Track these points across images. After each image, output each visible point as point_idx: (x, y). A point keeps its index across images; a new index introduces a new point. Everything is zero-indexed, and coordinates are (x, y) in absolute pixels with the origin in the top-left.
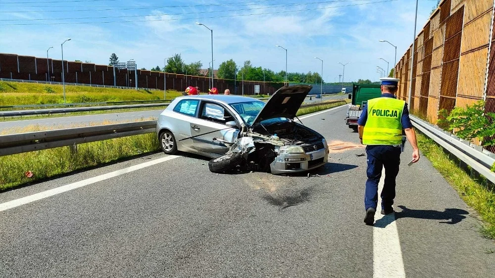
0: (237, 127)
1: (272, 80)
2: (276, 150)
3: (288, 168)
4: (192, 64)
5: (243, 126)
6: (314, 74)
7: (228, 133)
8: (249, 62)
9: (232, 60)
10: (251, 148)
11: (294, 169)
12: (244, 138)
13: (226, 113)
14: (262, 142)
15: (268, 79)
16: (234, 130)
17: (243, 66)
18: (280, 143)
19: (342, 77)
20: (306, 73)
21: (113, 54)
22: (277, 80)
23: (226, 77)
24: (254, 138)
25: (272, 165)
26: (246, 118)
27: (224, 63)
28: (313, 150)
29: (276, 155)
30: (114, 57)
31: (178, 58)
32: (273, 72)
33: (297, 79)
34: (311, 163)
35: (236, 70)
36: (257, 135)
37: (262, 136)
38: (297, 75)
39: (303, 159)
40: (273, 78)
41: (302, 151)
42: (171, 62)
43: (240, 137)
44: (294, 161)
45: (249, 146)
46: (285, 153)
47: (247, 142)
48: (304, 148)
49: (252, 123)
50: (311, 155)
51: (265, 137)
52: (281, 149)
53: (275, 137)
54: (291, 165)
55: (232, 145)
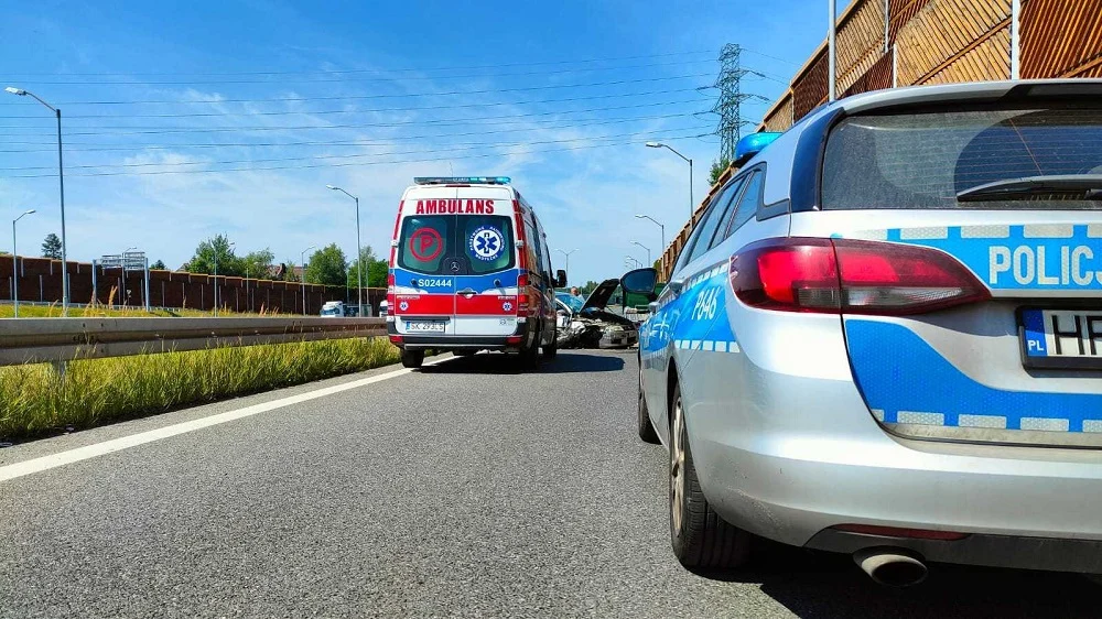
0: (566, 315)
2: (602, 330)
3: (613, 343)
4: (252, 256)
5: (571, 313)
7: (559, 319)
8: (369, 250)
9: (334, 246)
10: (582, 330)
11: (618, 343)
12: (573, 323)
14: (589, 324)
17: (357, 257)
18: (603, 325)
21: (50, 236)
23: (325, 281)
24: (583, 322)
25: (600, 342)
26: (573, 308)
27: (319, 253)
28: (629, 330)
29: (602, 333)
30: (54, 243)
31: (221, 244)
35: (343, 266)
36: (585, 319)
37: (589, 320)
39: (622, 336)
41: (621, 330)
42: (204, 251)
43: (569, 322)
44: (617, 337)
45: (580, 328)
46: (609, 331)
47: (578, 325)
48: (621, 328)
49: (579, 311)
51: (592, 321)
52: (605, 329)
53: (599, 320)
54: (615, 341)
55: (563, 328)
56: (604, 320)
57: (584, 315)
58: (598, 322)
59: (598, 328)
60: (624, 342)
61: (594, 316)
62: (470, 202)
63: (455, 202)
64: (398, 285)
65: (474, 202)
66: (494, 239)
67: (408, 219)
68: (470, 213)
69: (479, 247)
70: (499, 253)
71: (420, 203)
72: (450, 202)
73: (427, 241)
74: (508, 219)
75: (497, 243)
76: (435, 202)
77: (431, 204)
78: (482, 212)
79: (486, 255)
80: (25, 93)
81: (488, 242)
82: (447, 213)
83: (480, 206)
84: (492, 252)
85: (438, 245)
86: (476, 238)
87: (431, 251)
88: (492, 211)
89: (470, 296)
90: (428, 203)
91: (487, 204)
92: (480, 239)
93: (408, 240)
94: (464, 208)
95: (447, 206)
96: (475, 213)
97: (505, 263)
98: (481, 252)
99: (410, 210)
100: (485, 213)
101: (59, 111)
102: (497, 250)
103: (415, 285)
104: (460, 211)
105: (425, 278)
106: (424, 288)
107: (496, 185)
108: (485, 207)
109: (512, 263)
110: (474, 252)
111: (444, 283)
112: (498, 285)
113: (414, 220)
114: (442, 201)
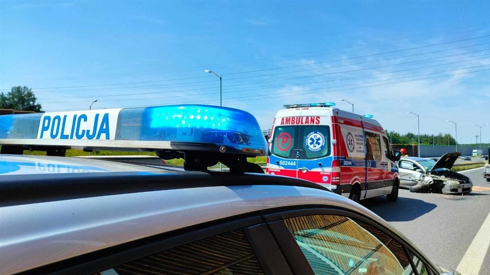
0: (422, 172)
1: (399, 142)
2: (444, 183)
3: (451, 191)
5: (425, 172)
6: (446, 135)
7: (417, 175)
10: (431, 182)
11: (454, 191)
12: (426, 177)
13: (414, 165)
14: (436, 179)
15: (394, 141)
16: (421, 173)
18: (446, 179)
19: (479, 138)
20: (436, 135)
22: (405, 143)
24: (432, 177)
25: (443, 190)
26: (426, 168)
28: (464, 183)
29: (444, 185)
32: (399, 134)
33: (426, 141)
34: (464, 189)
36: (434, 176)
37: (436, 176)
38: (426, 136)
39: (459, 187)
40: (400, 140)
41: (459, 183)
43: (423, 177)
44: (455, 188)
45: (430, 181)
46: (449, 184)
47: (429, 179)
48: (459, 182)
49: (430, 170)
50: (463, 186)
51: (438, 177)
52: (447, 182)
53: (443, 176)
54: (453, 190)
55: (420, 180)
56: (446, 176)
57: (433, 173)
58: (442, 178)
59: (443, 181)
60: (460, 190)
61: (440, 173)
62: (307, 118)
63: (299, 118)
64: (270, 163)
65: (310, 118)
66: (319, 139)
67: (277, 128)
68: (307, 124)
69: (311, 144)
70: (322, 147)
71: (283, 119)
72: (297, 118)
73: (285, 140)
74: (328, 127)
75: (321, 142)
76: (290, 119)
77: (288, 120)
78: (313, 123)
79: (314, 148)
80: (211, 72)
81: (316, 141)
82: (295, 124)
83: (312, 121)
84: (318, 147)
85: (290, 143)
86: (309, 138)
87: (286, 145)
88: (319, 123)
89: (305, 171)
90: (287, 119)
91: (317, 119)
92: (312, 139)
93: (276, 139)
94: (304, 121)
95: (295, 120)
96: (309, 124)
97: (326, 152)
98: (311, 147)
99: (278, 123)
100: (315, 124)
101: (221, 78)
102: (321, 145)
103: (278, 163)
104: (302, 123)
105: (283, 160)
106: (282, 166)
107: (323, 108)
108: (315, 121)
109: (329, 153)
110: (308, 147)
111: (292, 163)
112: (320, 165)
113: (280, 129)
114: (293, 118)
